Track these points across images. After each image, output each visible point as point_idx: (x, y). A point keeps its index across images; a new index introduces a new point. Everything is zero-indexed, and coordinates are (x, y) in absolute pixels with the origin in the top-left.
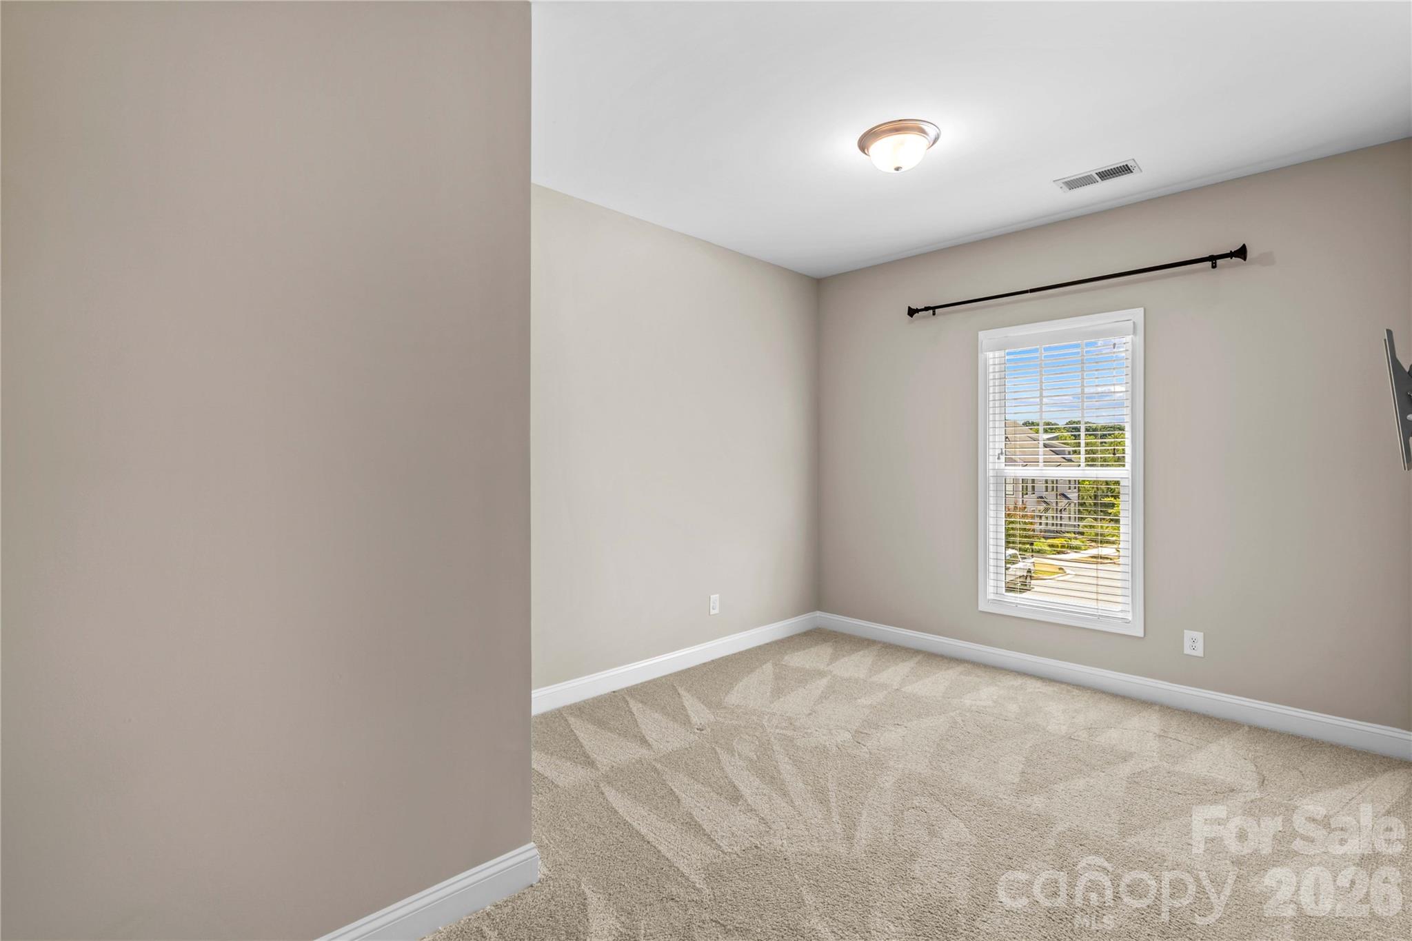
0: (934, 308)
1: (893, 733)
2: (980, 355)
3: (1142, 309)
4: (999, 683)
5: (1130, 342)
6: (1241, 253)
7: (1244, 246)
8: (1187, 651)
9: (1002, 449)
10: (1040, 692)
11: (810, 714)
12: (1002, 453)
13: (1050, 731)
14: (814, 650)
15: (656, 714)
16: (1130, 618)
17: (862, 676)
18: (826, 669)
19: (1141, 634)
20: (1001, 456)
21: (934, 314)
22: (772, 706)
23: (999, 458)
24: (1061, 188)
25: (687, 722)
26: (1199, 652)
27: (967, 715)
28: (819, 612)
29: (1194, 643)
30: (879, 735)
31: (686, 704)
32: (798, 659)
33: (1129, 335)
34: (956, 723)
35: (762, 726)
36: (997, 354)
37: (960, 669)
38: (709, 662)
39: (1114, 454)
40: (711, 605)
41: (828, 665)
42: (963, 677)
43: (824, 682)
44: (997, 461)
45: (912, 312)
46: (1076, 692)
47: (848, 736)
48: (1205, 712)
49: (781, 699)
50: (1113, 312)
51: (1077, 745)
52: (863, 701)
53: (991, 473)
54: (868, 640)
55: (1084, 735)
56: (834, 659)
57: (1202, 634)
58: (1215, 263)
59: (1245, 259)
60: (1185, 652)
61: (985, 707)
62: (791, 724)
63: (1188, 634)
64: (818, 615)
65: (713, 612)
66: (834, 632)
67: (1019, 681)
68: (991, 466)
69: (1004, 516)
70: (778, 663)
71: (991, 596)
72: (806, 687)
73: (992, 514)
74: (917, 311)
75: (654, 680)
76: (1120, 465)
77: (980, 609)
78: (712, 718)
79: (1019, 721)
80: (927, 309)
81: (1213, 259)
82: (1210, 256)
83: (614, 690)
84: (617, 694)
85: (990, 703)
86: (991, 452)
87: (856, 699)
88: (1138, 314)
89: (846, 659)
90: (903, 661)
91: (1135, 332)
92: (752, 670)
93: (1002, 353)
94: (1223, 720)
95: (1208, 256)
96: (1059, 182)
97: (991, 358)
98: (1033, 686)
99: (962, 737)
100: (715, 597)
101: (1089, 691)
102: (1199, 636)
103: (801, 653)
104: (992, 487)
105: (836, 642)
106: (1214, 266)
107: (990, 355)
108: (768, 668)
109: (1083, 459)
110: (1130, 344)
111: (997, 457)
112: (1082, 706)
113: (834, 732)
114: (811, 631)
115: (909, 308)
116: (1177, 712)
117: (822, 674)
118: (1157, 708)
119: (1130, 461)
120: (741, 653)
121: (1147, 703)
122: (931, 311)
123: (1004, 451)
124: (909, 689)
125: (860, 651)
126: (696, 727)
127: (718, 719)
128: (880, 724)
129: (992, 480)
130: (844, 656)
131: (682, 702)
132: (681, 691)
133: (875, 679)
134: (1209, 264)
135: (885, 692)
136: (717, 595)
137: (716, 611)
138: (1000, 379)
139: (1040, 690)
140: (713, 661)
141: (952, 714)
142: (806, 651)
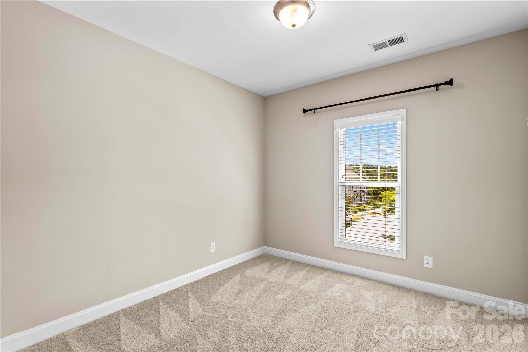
0: (314, 109)
1: (293, 316)
2: (335, 132)
3: (405, 109)
4: (343, 281)
5: (400, 124)
6: (450, 82)
7: (452, 79)
8: (425, 265)
9: (344, 173)
10: (361, 286)
11: (252, 307)
12: (344, 175)
13: (368, 310)
14: (261, 266)
15: (172, 312)
16: (400, 250)
17: (281, 280)
18: (265, 277)
19: (405, 258)
20: (343, 176)
21: (315, 112)
22: (235, 302)
23: (343, 177)
24: (372, 49)
25: (186, 317)
26: (431, 266)
27: (329, 302)
28: (265, 246)
29: (428, 262)
30: (285, 318)
31: (191, 304)
32: (253, 272)
33: (400, 121)
34: (323, 307)
35: (226, 317)
36: (342, 130)
37: (326, 274)
38: (210, 276)
39: (393, 175)
40: (211, 248)
41: (266, 274)
42: (327, 279)
43: (262, 285)
44: (342, 178)
45: (305, 111)
46: (377, 285)
47: (270, 320)
48: (434, 294)
49: (240, 297)
50: (392, 111)
51: (380, 319)
52: (280, 296)
53: (340, 184)
54: (286, 259)
55: (382, 312)
56: (269, 271)
57: (432, 258)
58: (438, 88)
59: (452, 85)
60: (424, 266)
61: (337, 296)
62: (242, 314)
63: (426, 258)
64: (265, 248)
65: (212, 251)
66: (272, 255)
67: (351, 280)
68: (339, 181)
69: (345, 204)
70: (243, 274)
71: (340, 240)
72: (254, 289)
73: (340, 202)
74: (307, 111)
75: (179, 288)
76: (395, 181)
77: (335, 246)
78: (201, 312)
79: (353, 305)
80: (311, 110)
81: (437, 86)
82: (436, 84)
83: (155, 296)
84: (156, 298)
85: (339, 294)
86: (340, 175)
87: (276, 295)
88: (403, 112)
89: (275, 270)
90: (301, 270)
91: (402, 120)
92: (230, 279)
93: (344, 130)
94: (442, 298)
95: (435, 84)
96: (370, 45)
97: (340, 132)
98: (358, 282)
99: (326, 317)
100: (213, 244)
101: (382, 284)
102: (431, 258)
103: (255, 268)
104: (340, 190)
105: (271, 261)
106: (437, 89)
107: (339, 130)
108: (238, 277)
109: (379, 178)
110: (400, 125)
111: (342, 177)
112: (380, 293)
113: (263, 318)
114: (261, 256)
115: (304, 109)
116: (421, 294)
117: (262, 280)
118: (413, 292)
119: (400, 179)
120: (226, 270)
121: (408, 290)
122: (313, 111)
123: (345, 174)
124: (302, 287)
125: (282, 266)
126: (191, 319)
127: (204, 313)
128: (287, 311)
129: (340, 187)
130: (274, 269)
131: (188, 303)
132: (191, 295)
133: (287, 282)
134: (435, 88)
135: (291, 290)
136: (215, 243)
137: (214, 251)
138: (343, 141)
139: (361, 284)
140: (212, 275)
141: (322, 302)
142: (257, 267)
